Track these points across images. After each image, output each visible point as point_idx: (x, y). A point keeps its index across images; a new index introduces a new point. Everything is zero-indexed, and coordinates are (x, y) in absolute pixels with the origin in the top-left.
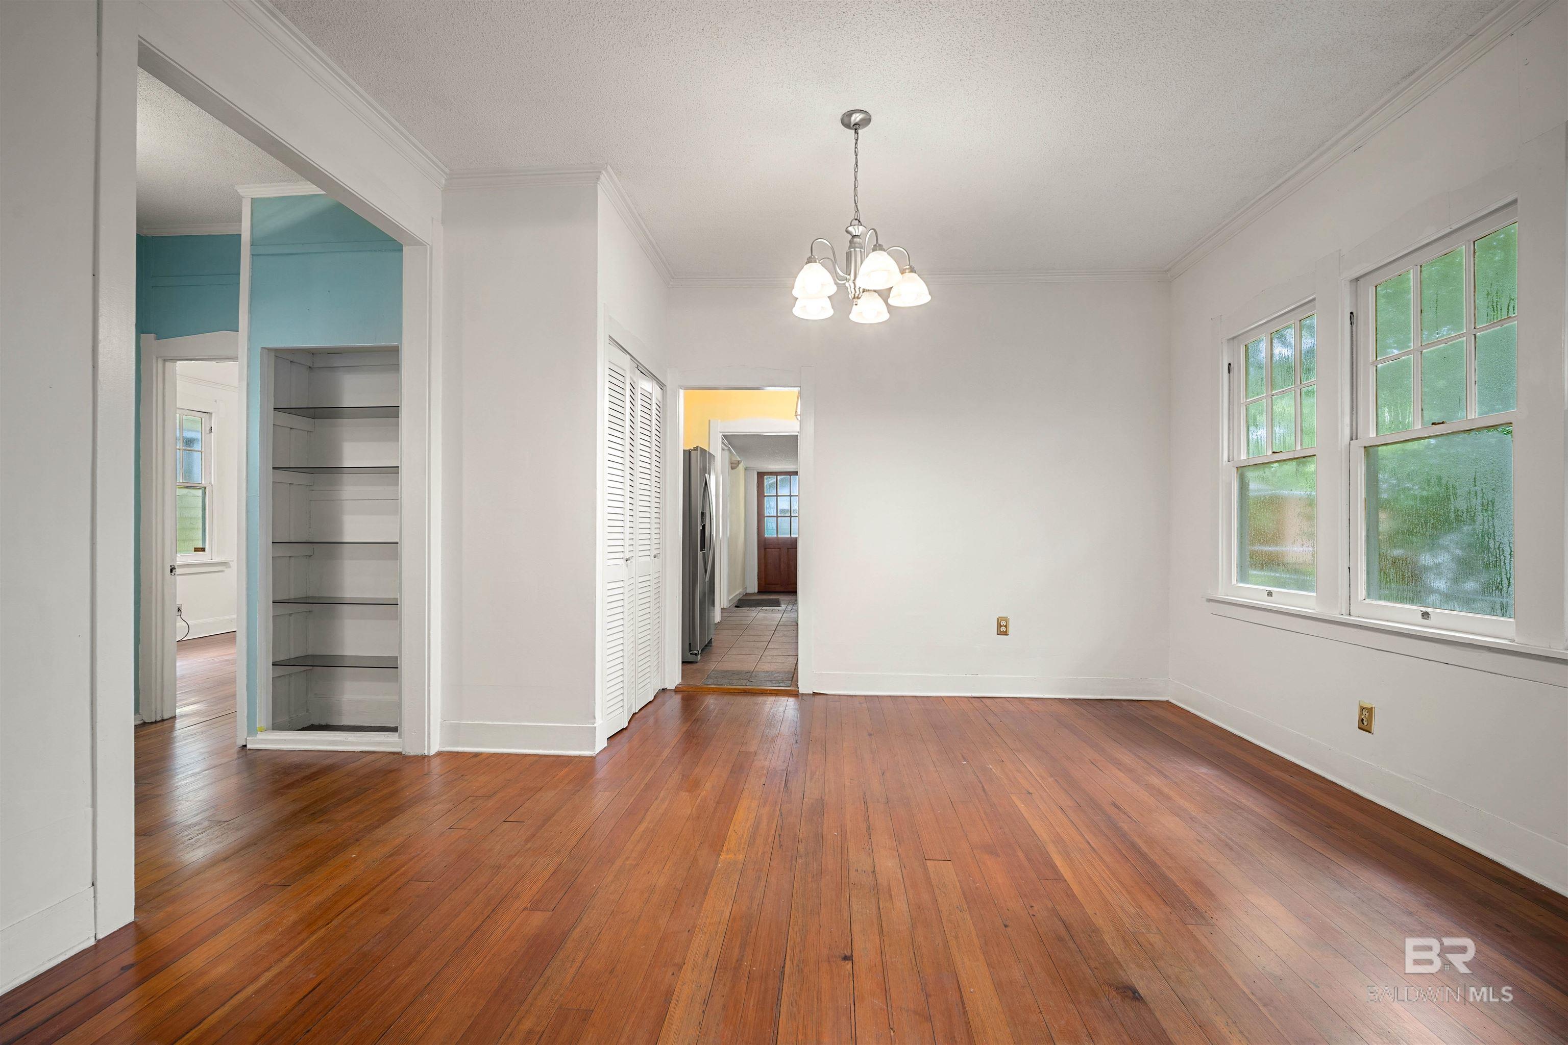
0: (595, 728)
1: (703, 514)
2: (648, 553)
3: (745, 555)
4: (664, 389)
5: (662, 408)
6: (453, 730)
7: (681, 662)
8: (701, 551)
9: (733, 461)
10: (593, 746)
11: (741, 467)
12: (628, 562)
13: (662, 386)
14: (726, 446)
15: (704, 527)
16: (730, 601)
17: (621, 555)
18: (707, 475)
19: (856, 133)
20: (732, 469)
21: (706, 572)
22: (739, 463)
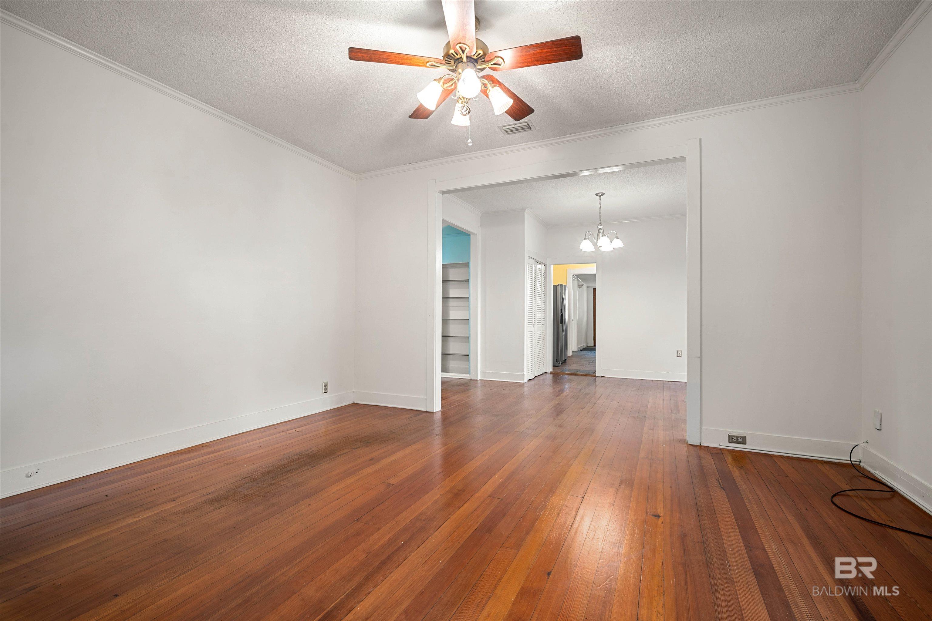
0: (524, 374)
1: (562, 309)
2: (540, 323)
3: (587, 327)
4: (546, 265)
5: (545, 273)
6: (484, 373)
7: (552, 366)
8: (561, 324)
9: (579, 285)
10: (524, 380)
11: (585, 286)
12: (534, 326)
13: (545, 265)
14: (576, 278)
15: (562, 314)
16: (578, 348)
17: (531, 323)
18: (564, 295)
19: (600, 198)
20: (579, 288)
21: (563, 332)
22: (582, 285)
